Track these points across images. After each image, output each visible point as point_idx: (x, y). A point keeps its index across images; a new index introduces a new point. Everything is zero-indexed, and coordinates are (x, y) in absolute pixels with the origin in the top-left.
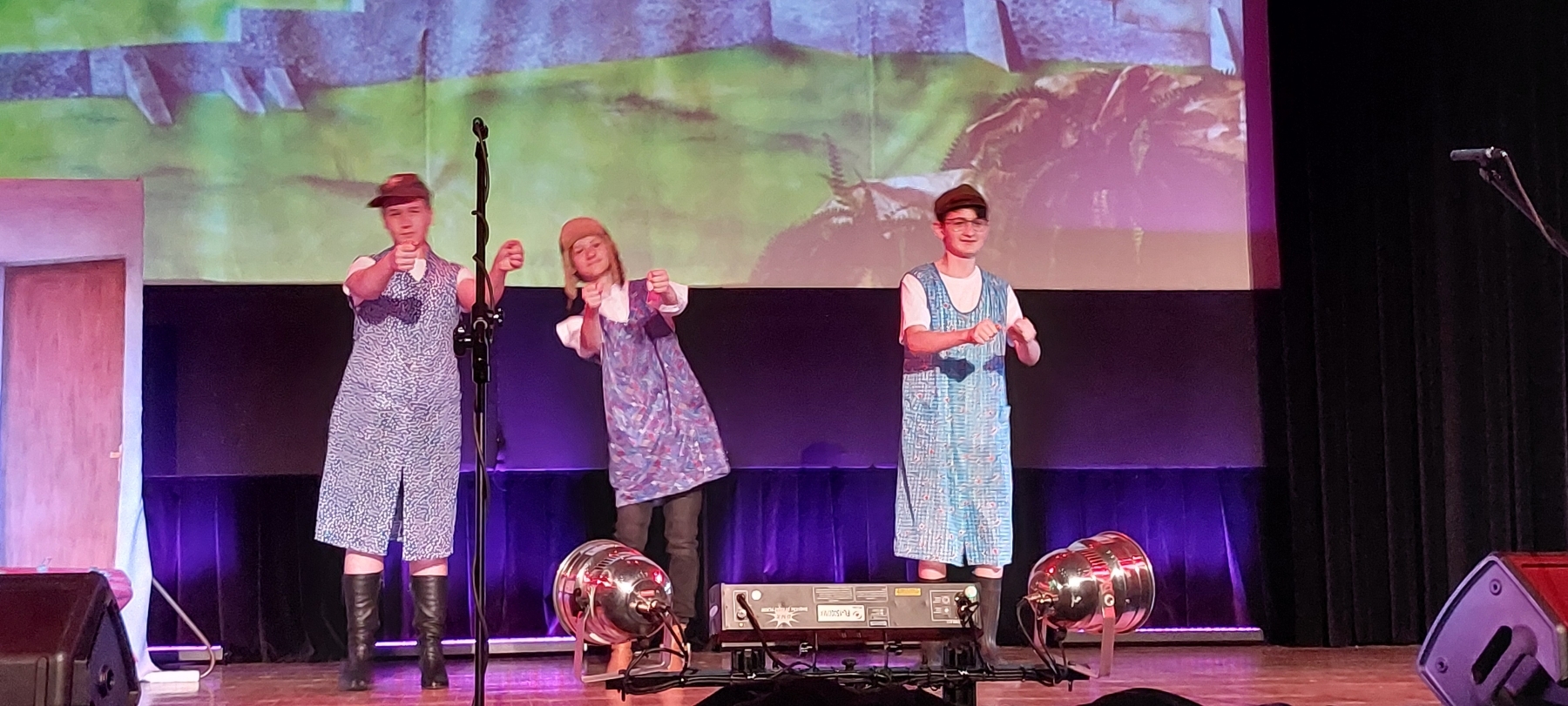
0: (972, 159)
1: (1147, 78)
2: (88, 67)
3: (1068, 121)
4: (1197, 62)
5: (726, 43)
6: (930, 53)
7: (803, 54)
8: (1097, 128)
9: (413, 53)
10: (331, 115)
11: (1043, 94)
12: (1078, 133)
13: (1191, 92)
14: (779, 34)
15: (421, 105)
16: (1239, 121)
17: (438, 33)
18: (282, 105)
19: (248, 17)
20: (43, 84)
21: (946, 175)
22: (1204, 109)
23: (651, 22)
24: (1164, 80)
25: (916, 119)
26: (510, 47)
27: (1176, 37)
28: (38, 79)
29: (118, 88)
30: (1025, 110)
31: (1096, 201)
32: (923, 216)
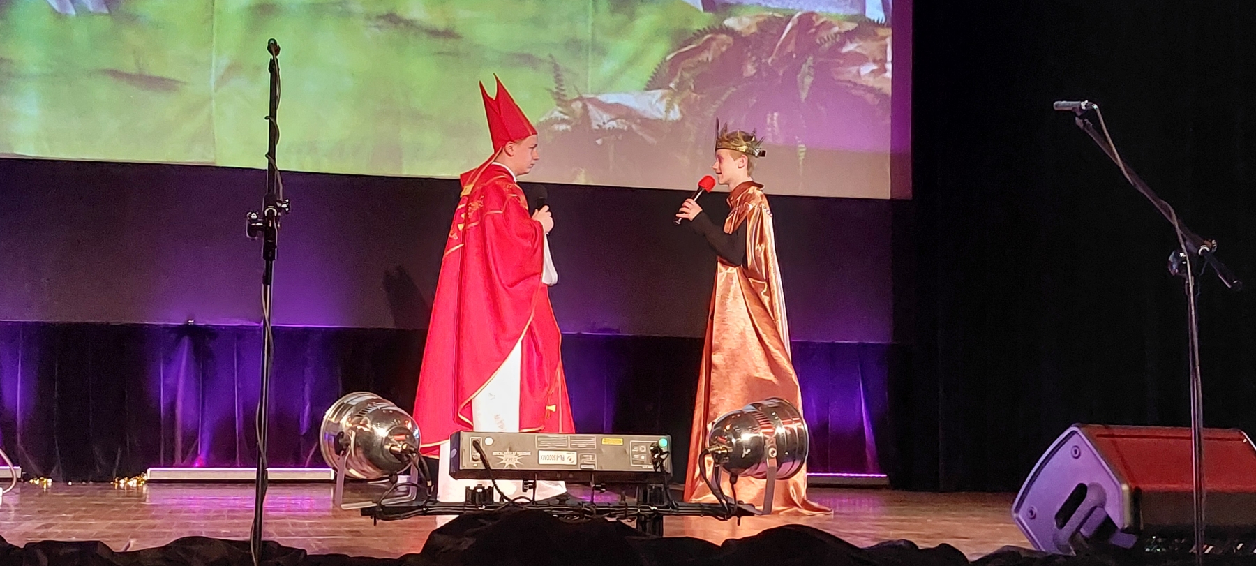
0: (670, 82)
1: (812, 22)
3: (749, 54)
4: (854, 12)
8: (772, 62)
10: (132, 19)
11: (730, 31)
12: (757, 65)
13: (848, 36)
15: (209, 14)
16: (885, 61)
18: (91, 9)
21: (649, 94)
22: (858, 50)
24: (827, 26)
25: (625, 46)
30: (714, 44)
31: (769, 121)
32: (630, 127)
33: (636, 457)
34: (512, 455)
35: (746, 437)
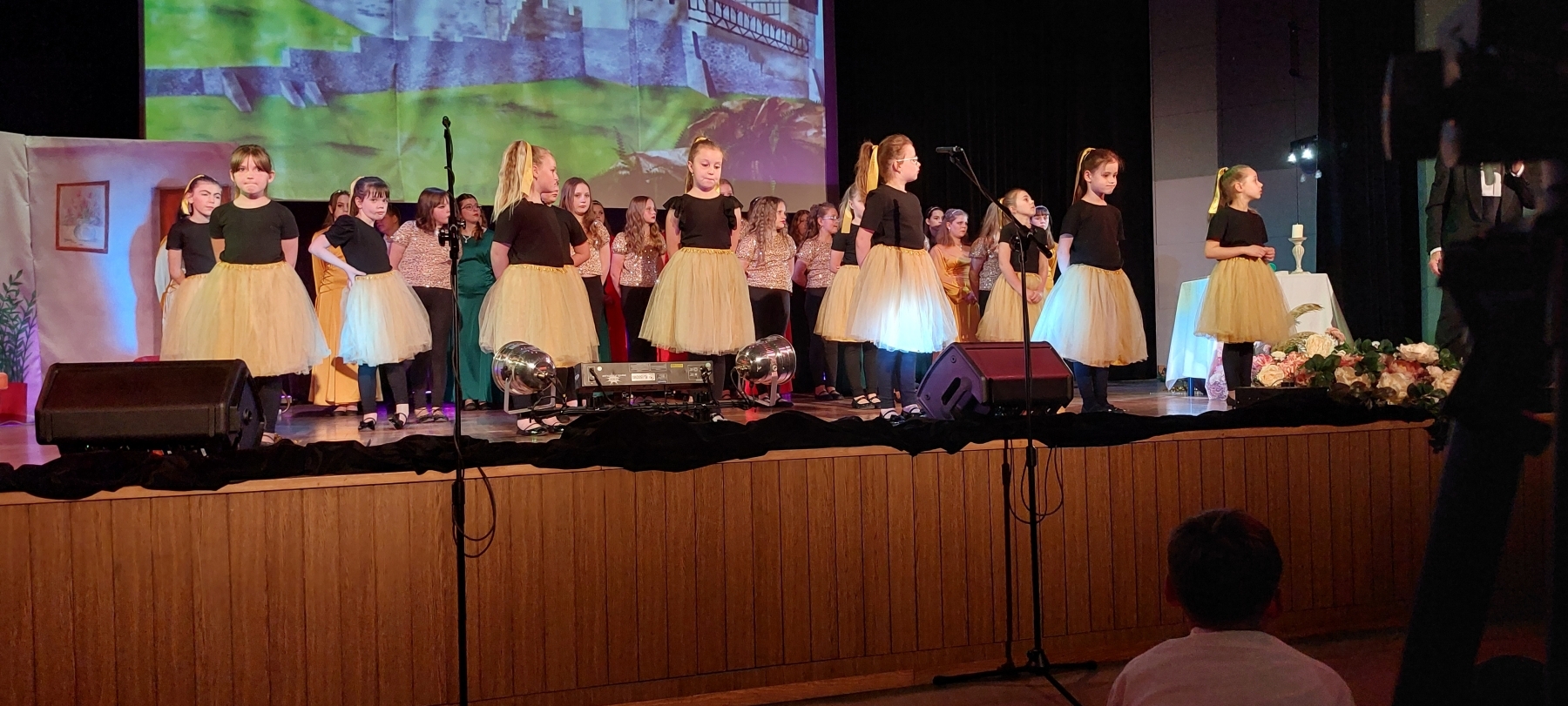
1: (777, 103)
2: (201, 78)
3: (739, 124)
4: (802, 97)
5: (561, 77)
6: (668, 86)
7: (602, 84)
8: (753, 129)
9: (388, 77)
10: (343, 109)
11: (726, 110)
12: (744, 131)
13: (799, 112)
14: (589, 73)
15: (394, 106)
16: (822, 127)
17: (402, 65)
18: (315, 101)
19: (294, 53)
20: (175, 87)
21: (677, 151)
22: (806, 121)
23: (521, 64)
24: (786, 105)
25: (661, 121)
26: (443, 75)
27: (791, 83)
28: (172, 84)
29: (220, 91)
30: (717, 118)
31: (753, 166)
32: (666, 171)
33: (692, 375)
34: (615, 377)
35: (758, 360)
